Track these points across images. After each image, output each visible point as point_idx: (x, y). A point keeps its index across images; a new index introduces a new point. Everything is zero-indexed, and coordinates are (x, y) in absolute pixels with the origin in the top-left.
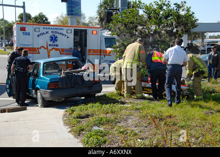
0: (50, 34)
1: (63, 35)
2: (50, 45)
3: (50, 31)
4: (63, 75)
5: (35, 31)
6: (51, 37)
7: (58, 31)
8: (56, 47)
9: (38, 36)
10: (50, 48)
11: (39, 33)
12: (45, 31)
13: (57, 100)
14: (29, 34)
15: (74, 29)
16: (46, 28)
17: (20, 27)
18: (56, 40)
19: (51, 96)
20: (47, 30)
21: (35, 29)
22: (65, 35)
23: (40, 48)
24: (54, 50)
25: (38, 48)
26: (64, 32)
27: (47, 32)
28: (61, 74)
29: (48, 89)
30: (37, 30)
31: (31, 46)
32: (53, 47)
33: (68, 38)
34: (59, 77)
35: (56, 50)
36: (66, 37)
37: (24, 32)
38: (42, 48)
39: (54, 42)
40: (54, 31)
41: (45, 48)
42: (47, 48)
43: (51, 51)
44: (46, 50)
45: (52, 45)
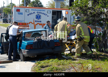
0: (36, 14)
1: (45, 15)
2: (36, 21)
3: (36, 12)
4: (36, 40)
5: (26, 12)
6: (37, 16)
7: (41, 12)
8: (40, 23)
9: (28, 15)
10: (36, 23)
11: (29, 13)
12: (33, 12)
13: (32, 57)
14: (22, 14)
15: (52, 11)
16: (34, 10)
17: (16, 9)
18: (40, 18)
19: (27, 54)
20: (34, 11)
21: (26, 10)
22: (46, 15)
23: (29, 23)
24: (38, 25)
25: (28, 23)
26: (45, 12)
27: (34, 13)
28: (35, 40)
29: (26, 49)
30: (27, 11)
31: (23, 22)
32: (38, 22)
33: (48, 16)
34: (33, 41)
35: (40, 24)
36: (47, 16)
37: (19, 12)
38: (31, 23)
39: (38, 19)
40: (39, 11)
41: (32, 23)
42: (34, 23)
43: (36, 25)
44: (33, 24)
45: (37, 21)
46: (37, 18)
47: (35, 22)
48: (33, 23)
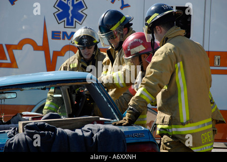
2: (56, 35)
4: (20, 135)
6: (61, 4)
18: (80, 18)
23: (20, 46)
25: (10, 48)
28: (16, 131)
32: (66, 41)
36: (118, 3)
38: (28, 47)
39: (70, 23)
41: (36, 48)
42: (45, 48)
43: (59, 58)
44: (43, 53)
45: (65, 34)
46: (60, 17)
47: (53, 38)
48: (40, 43)
